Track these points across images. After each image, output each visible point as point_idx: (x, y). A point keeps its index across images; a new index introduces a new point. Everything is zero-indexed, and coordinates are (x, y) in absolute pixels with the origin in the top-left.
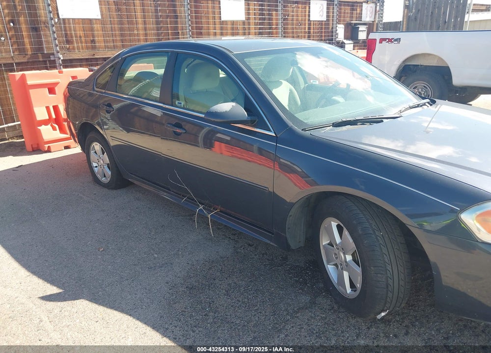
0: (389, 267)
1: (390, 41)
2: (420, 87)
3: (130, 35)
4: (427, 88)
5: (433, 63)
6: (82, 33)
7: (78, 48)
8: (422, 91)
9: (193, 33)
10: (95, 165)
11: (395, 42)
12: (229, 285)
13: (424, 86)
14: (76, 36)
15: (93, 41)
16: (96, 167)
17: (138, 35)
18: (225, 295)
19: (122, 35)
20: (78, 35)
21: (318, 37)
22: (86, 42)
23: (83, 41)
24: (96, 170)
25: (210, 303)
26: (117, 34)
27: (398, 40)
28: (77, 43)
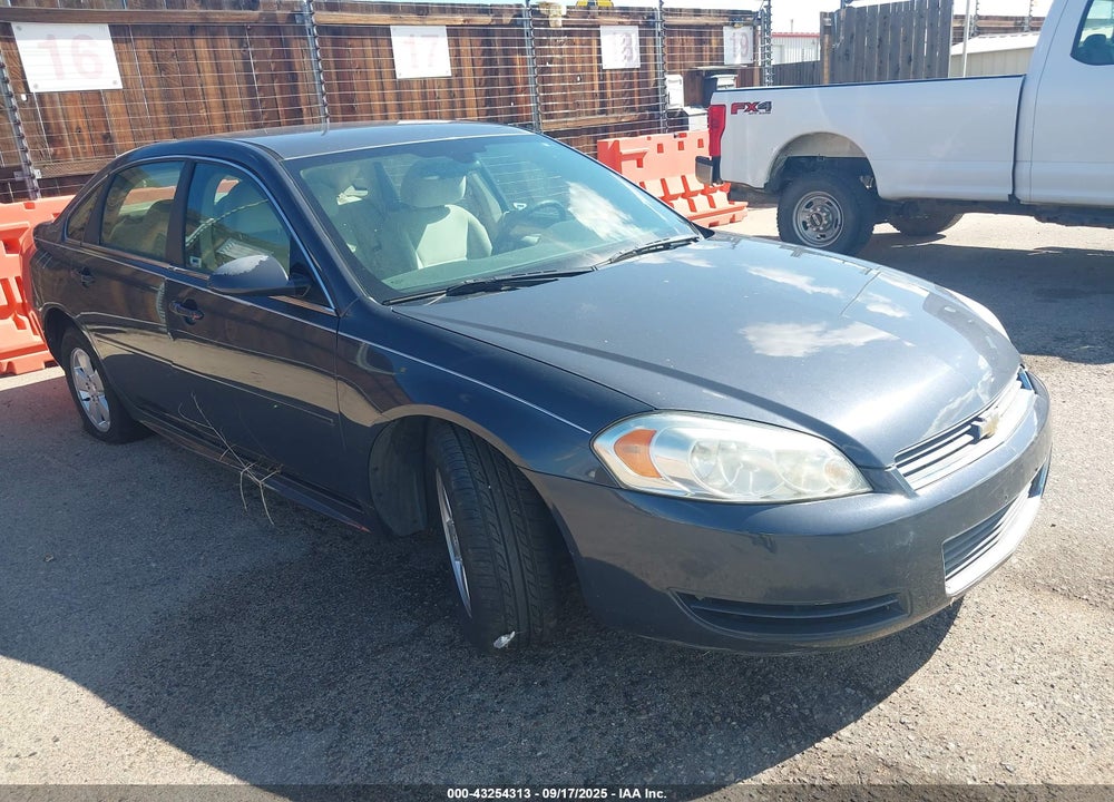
0: (500, 549)
1: (752, 107)
2: (819, 203)
3: (191, 120)
4: (831, 205)
5: (842, 152)
6: (81, 122)
7: (75, 153)
8: (822, 211)
9: (333, 110)
10: (84, 395)
11: (761, 111)
12: (273, 611)
13: (828, 203)
14: (69, 128)
15: (107, 137)
16: (88, 399)
17: (209, 119)
18: (257, 628)
19: (172, 121)
20: (74, 127)
21: (625, 103)
22: (92, 140)
23: (86, 137)
24: (86, 405)
25: (222, 644)
26: (160, 120)
27: (767, 106)
28: (73, 142)
